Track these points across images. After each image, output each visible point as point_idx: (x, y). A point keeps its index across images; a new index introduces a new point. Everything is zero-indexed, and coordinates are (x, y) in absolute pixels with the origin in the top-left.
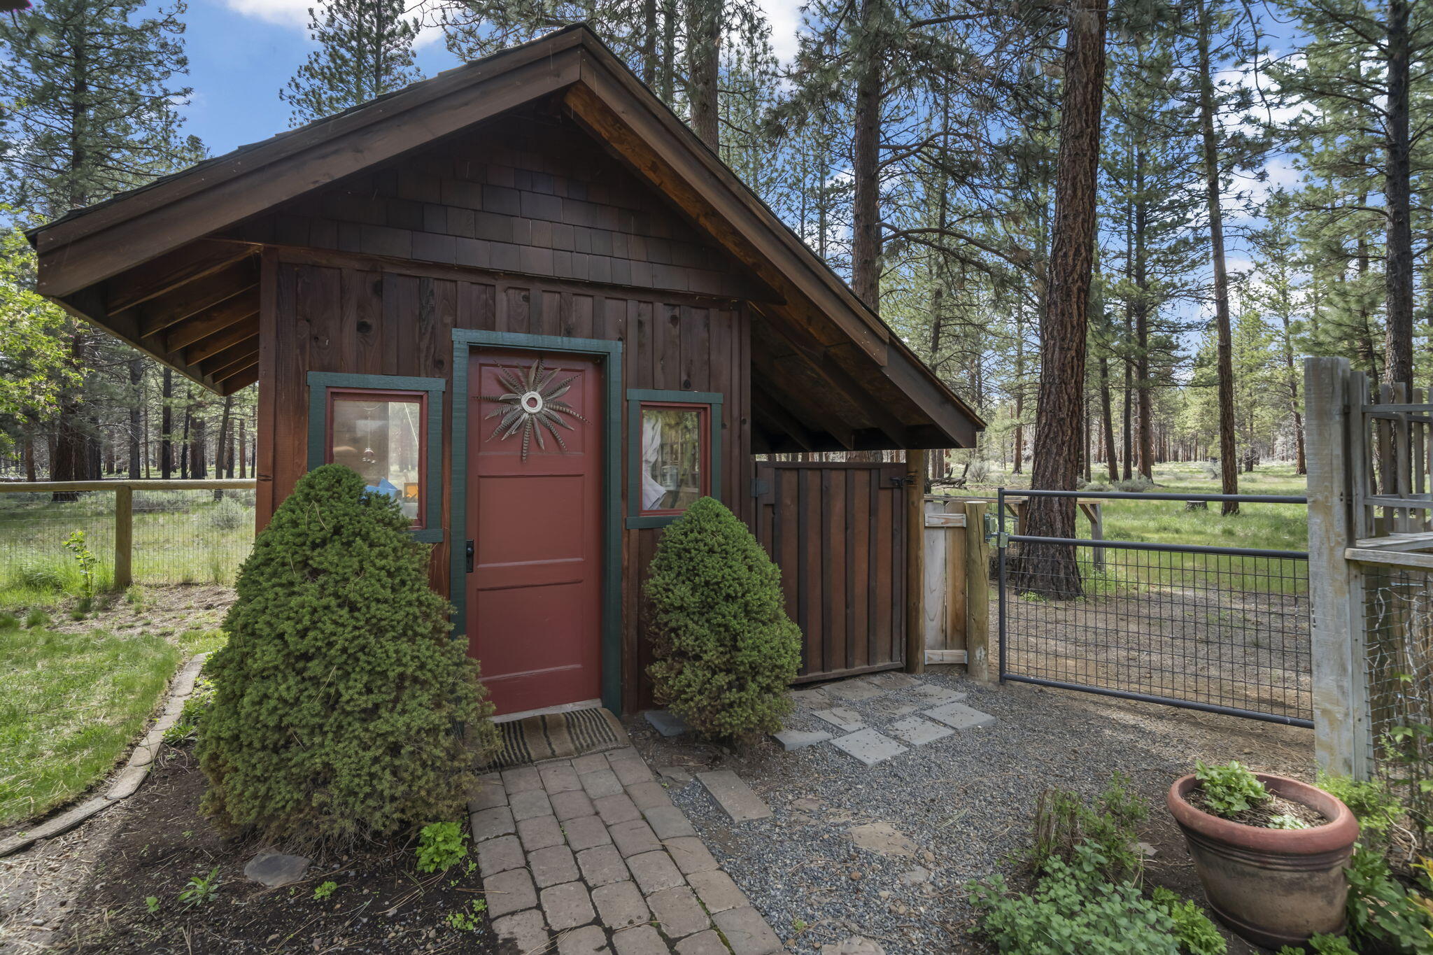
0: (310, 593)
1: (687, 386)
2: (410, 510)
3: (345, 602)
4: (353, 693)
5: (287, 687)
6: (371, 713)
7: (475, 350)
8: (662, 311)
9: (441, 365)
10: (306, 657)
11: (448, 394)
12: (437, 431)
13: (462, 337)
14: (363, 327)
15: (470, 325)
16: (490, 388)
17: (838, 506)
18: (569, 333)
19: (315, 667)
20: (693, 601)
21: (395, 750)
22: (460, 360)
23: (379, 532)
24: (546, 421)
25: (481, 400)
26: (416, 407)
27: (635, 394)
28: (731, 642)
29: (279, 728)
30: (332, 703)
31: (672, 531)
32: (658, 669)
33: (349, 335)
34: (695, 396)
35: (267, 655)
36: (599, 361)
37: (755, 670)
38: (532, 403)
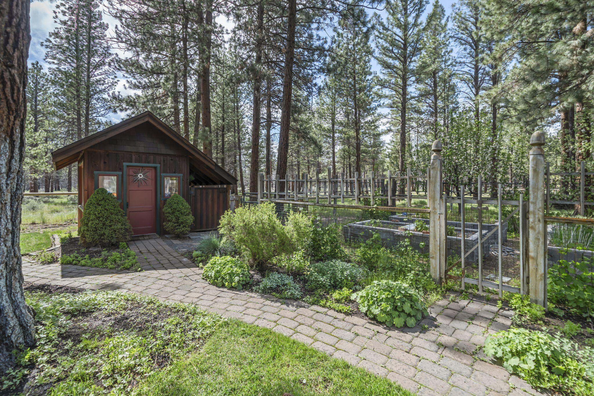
0: (100, 208)
1: (175, 173)
2: (115, 195)
3: (106, 209)
4: (108, 223)
5: (97, 222)
6: (110, 226)
7: (128, 166)
8: (169, 158)
9: (121, 169)
10: (99, 217)
11: (122, 175)
12: (120, 181)
13: (125, 164)
14: (105, 163)
15: (127, 162)
16: (131, 173)
17: (210, 196)
18: (148, 163)
19: (101, 219)
20: (171, 212)
21: (115, 231)
22: (125, 169)
23: (110, 199)
24: (144, 180)
25: (129, 175)
26: (116, 177)
27: (163, 174)
28: (178, 218)
29: (95, 228)
30: (104, 224)
31: (168, 200)
32: (164, 224)
33: (102, 164)
34: (176, 174)
35: (92, 217)
36: (155, 168)
37: (182, 223)
38: (140, 176)
